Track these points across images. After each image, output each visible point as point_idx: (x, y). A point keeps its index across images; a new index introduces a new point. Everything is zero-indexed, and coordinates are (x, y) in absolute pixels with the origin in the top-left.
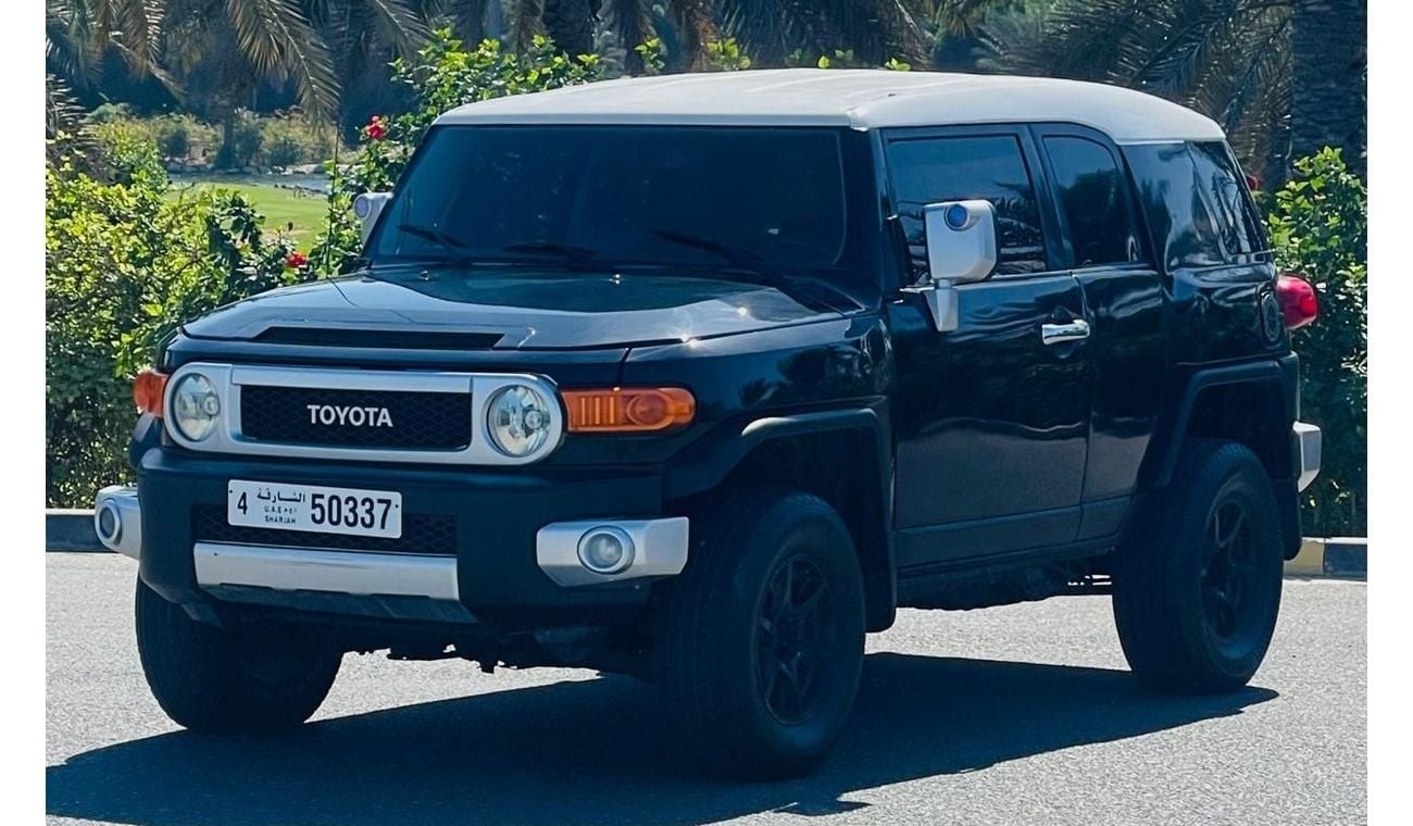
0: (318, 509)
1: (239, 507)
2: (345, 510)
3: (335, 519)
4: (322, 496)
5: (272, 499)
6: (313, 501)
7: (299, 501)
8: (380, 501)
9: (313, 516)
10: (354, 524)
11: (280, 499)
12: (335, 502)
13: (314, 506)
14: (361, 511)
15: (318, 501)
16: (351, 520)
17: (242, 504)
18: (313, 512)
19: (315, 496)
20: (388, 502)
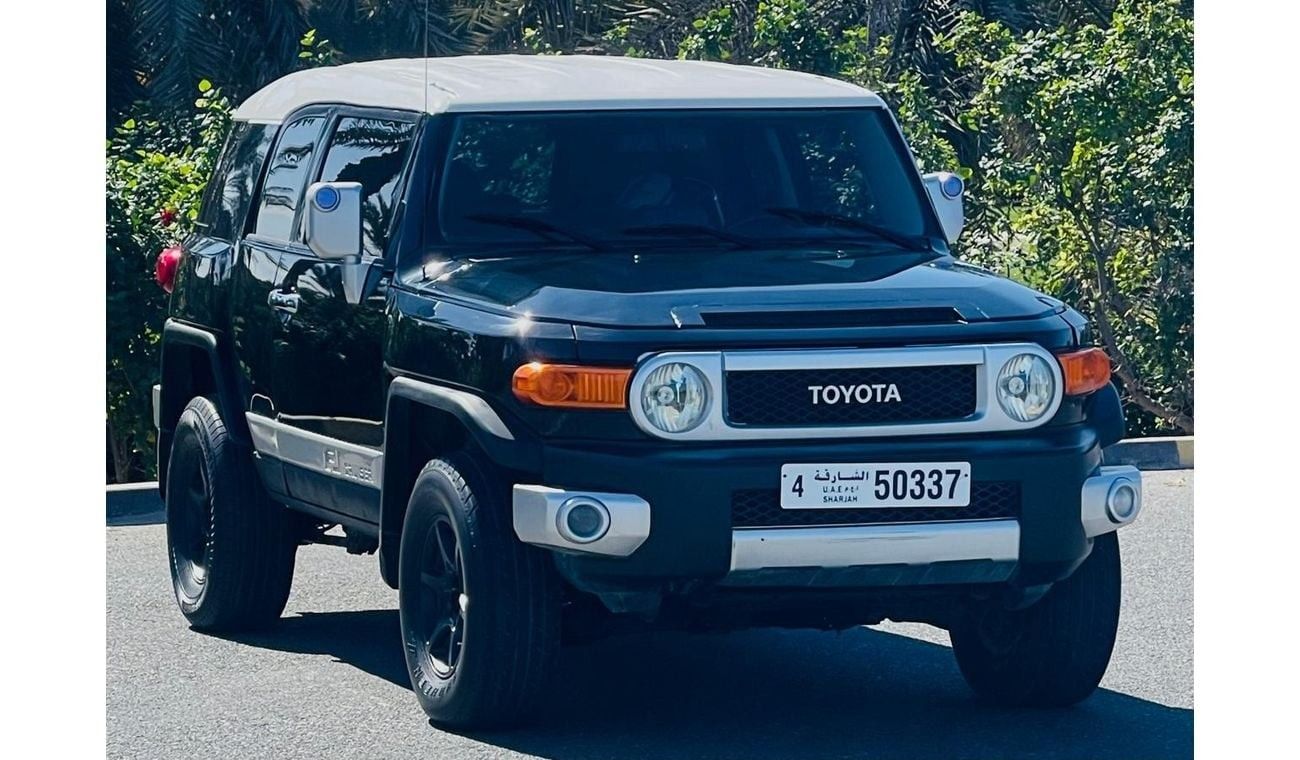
0: (882, 485)
1: (794, 490)
2: (911, 484)
3: (900, 493)
4: (887, 473)
5: (832, 479)
6: (877, 477)
7: (862, 479)
8: (948, 472)
9: (877, 493)
10: (921, 496)
11: (840, 479)
12: (900, 477)
13: (878, 482)
14: (928, 483)
15: (882, 477)
16: (917, 493)
17: (797, 487)
18: (877, 488)
19: (879, 473)
20: (957, 473)
